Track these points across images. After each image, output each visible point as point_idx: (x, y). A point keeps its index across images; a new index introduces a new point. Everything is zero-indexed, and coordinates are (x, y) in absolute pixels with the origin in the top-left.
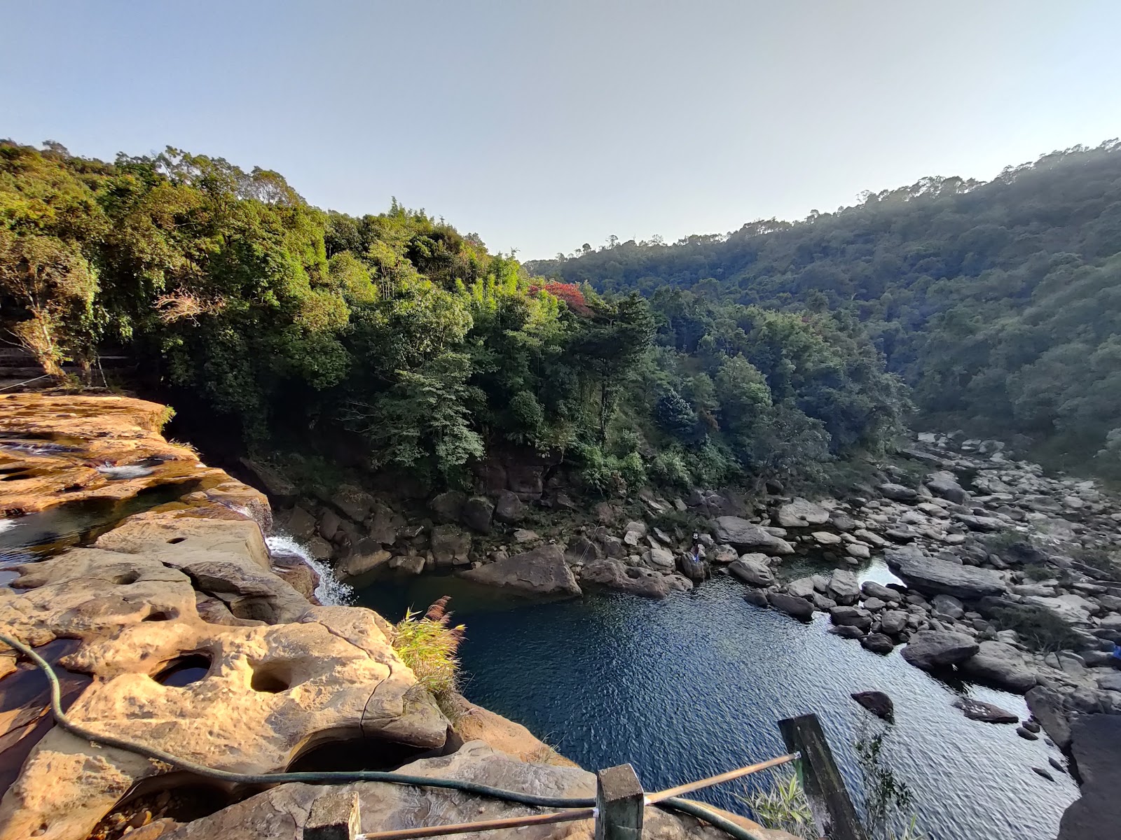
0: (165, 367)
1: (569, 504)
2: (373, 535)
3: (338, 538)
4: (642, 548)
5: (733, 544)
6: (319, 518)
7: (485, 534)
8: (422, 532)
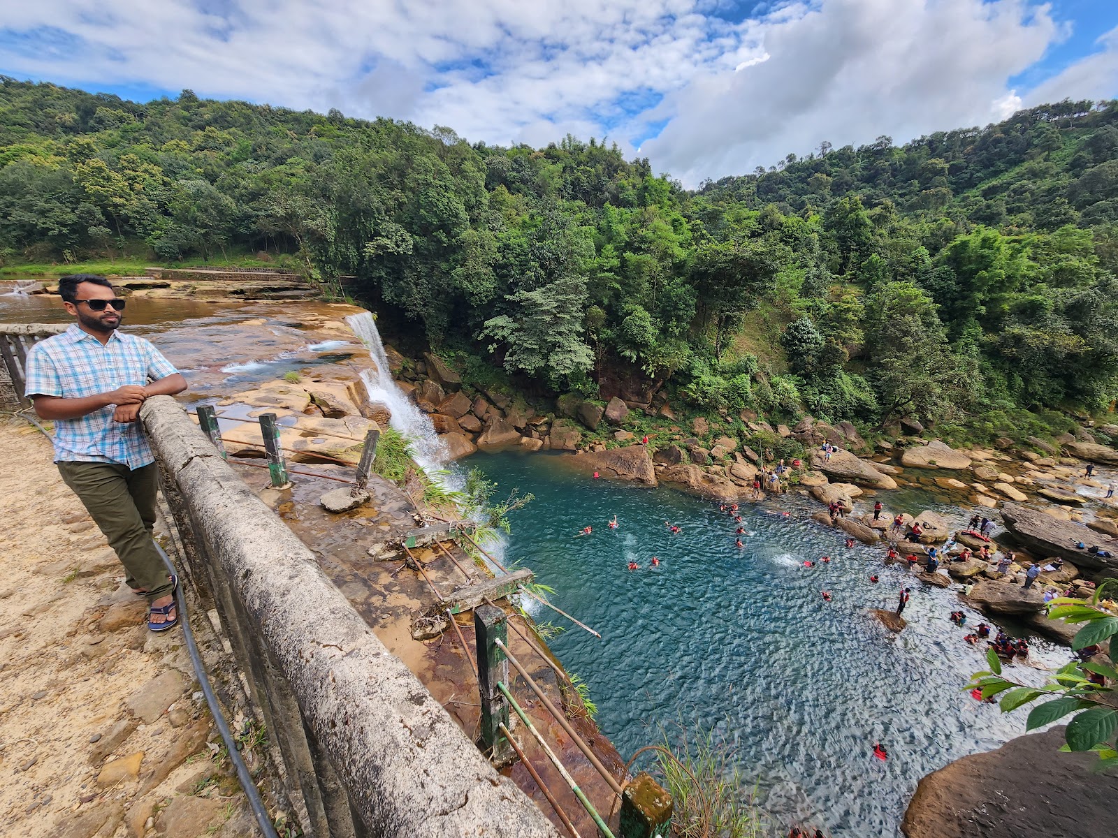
0: (379, 290)
1: (670, 416)
2: (509, 419)
3: (485, 418)
4: (729, 461)
5: (826, 472)
6: (474, 401)
7: (593, 431)
8: (546, 423)
